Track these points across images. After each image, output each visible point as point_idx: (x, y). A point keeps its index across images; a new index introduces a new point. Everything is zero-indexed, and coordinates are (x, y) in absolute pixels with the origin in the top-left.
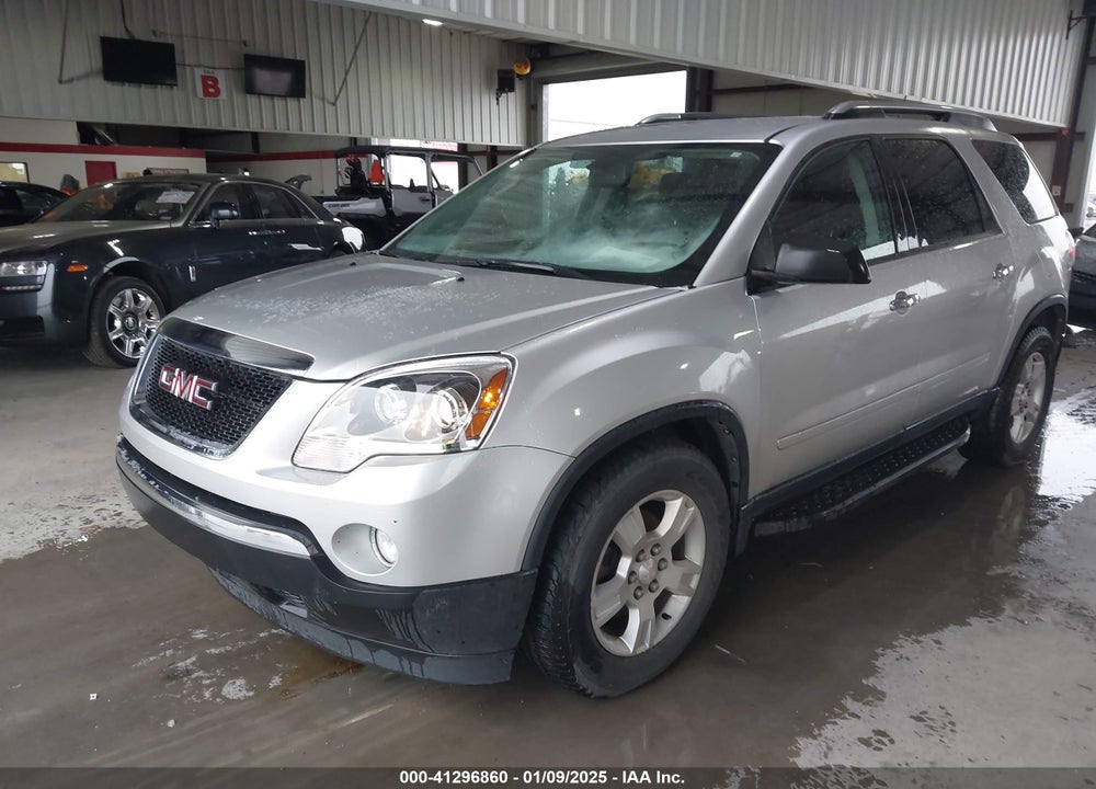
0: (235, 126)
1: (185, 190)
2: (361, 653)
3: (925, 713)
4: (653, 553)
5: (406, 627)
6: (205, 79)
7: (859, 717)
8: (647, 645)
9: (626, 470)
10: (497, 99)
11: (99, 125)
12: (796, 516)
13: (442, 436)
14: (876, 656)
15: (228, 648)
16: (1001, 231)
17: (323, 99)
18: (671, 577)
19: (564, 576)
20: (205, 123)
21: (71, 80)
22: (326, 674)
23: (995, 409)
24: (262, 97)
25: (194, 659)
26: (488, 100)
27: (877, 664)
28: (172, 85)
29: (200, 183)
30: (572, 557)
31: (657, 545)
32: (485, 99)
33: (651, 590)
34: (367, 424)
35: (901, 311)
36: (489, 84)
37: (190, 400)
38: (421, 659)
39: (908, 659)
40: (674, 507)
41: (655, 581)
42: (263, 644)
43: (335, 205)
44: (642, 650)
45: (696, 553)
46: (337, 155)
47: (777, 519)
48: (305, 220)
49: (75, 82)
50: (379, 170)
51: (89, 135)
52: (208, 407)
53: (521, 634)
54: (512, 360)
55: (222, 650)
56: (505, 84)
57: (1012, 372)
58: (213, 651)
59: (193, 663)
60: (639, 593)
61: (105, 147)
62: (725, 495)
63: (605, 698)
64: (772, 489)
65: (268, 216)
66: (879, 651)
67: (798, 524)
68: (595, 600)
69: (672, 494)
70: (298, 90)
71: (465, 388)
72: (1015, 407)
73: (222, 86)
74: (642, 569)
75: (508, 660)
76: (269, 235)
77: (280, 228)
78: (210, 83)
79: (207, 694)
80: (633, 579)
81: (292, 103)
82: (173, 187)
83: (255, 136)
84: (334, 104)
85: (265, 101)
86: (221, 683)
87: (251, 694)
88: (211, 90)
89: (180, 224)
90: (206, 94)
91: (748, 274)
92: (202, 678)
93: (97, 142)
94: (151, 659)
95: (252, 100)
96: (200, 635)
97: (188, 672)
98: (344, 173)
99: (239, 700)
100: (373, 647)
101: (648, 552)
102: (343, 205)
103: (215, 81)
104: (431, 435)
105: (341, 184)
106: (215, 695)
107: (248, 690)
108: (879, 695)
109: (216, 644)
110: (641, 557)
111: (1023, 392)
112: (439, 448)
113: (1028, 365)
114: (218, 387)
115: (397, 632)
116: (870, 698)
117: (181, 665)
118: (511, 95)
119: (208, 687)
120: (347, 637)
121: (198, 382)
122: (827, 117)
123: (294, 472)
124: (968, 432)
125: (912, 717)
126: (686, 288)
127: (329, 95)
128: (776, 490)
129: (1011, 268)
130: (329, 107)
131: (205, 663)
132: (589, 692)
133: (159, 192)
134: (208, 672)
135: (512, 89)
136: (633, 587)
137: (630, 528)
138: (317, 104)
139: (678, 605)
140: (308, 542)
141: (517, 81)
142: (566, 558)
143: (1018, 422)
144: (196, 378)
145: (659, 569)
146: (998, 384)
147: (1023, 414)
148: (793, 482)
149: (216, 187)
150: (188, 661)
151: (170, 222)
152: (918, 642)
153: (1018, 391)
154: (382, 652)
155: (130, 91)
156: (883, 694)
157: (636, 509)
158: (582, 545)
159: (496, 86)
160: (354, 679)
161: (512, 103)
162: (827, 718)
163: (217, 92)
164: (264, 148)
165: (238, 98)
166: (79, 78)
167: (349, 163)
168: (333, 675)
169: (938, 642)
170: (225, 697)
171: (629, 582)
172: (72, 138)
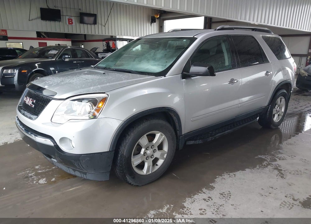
0: (77, 32)
1: (56, 50)
2: (72, 172)
3: (224, 193)
4: (152, 148)
5: (79, 165)
6: (69, 19)
7: (205, 193)
8: (150, 172)
9: (141, 125)
10: (151, 25)
11: (42, 32)
12: (198, 140)
13: (88, 115)
14: (216, 178)
15: (44, 171)
16: (269, 62)
17: (102, 25)
18: (157, 154)
19: (122, 153)
20: (69, 32)
21: (32, 20)
22: (67, 178)
23: (268, 113)
24: (85, 24)
25: (34, 173)
26: (148, 25)
27: (216, 180)
28: (60, 21)
29: (60, 48)
30: (125, 148)
31: (153, 146)
32: (148, 24)
33: (151, 158)
34: (70, 111)
35: (232, 84)
36: (149, 21)
37: (29, 105)
38: (85, 174)
39: (225, 179)
40: (158, 135)
41: (153, 155)
42: (53, 170)
43: (102, 55)
44: (148, 174)
45: (166, 148)
46: (103, 40)
47: (193, 140)
48: (91, 58)
49: (33, 20)
50: (115, 45)
51: (40, 35)
52: (33, 107)
53: (111, 168)
54: (108, 95)
55: (42, 171)
56: (153, 20)
57: (273, 101)
58: (40, 171)
59: (33, 174)
60: (147, 158)
61: (44, 38)
62: (174, 133)
63: (137, 186)
64: (190, 132)
65: (81, 57)
66: (217, 177)
67: (199, 142)
68: (133, 159)
69: (158, 132)
70: (95, 23)
71: (94, 102)
72: (274, 112)
73: (73, 21)
74: (148, 152)
75: (108, 175)
76: (79, 63)
77: (83, 61)
78: (70, 20)
79: (35, 182)
80: (145, 154)
81: (93, 26)
82: (53, 49)
83: (85, 35)
84: (105, 26)
85: (89, 26)
86: (39, 179)
87: (46, 182)
88: (71, 22)
89: (54, 59)
90: (69, 23)
91: (182, 73)
92: (34, 178)
93: (42, 37)
94: (23, 173)
95: (82, 25)
96: (37, 167)
97: (31, 176)
98: (105, 45)
99: (42, 184)
100: (74, 170)
101: (150, 147)
102: (104, 55)
103: (72, 20)
104: (84, 114)
105: (104, 49)
106: (36, 183)
107: (45, 181)
108: (213, 188)
109: (41, 170)
110: (148, 149)
111: (277, 108)
112: (88, 118)
113: (279, 100)
114: (36, 101)
115: (77, 167)
116: (210, 189)
117: (30, 175)
118: (155, 23)
119: (35, 180)
120: (68, 168)
121: (31, 100)
122: (215, 30)
123: (52, 124)
124: (258, 118)
125: (220, 194)
126: (163, 77)
127: (103, 24)
128: (192, 132)
129: (271, 73)
130: (103, 27)
131: (37, 174)
132: (132, 184)
133: (49, 51)
134: (37, 177)
135: (155, 22)
136: (146, 156)
137: (144, 141)
138: (100, 26)
139: (160, 162)
140: (54, 142)
141: (156, 19)
142: (123, 148)
143: (276, 116)
144: (31, 99)
145: (154, 152)
146: (269, 105)
147: (278, 114)
148: (198, 130)
149: (65, 49)
150: (32, 174)
151: (51, 59)
152: (229, 174)
153: (276, 107)
154: (77, 172)
155: (48, 23)
156: (214, 188)
157: (145, 136)
158: (128, 144)
159: (151, 21)
160: (74, 179)
161: (155, 26)
162: (197, 193)
163: (72, 23)
164: (87, 39)
165: (78, 25)
166: (34, 19)
167: (106, 43)
168: (69, 178)
169: (235, 175)
170: (39, 183)
171: (144, 155)
172: (35, 36)
